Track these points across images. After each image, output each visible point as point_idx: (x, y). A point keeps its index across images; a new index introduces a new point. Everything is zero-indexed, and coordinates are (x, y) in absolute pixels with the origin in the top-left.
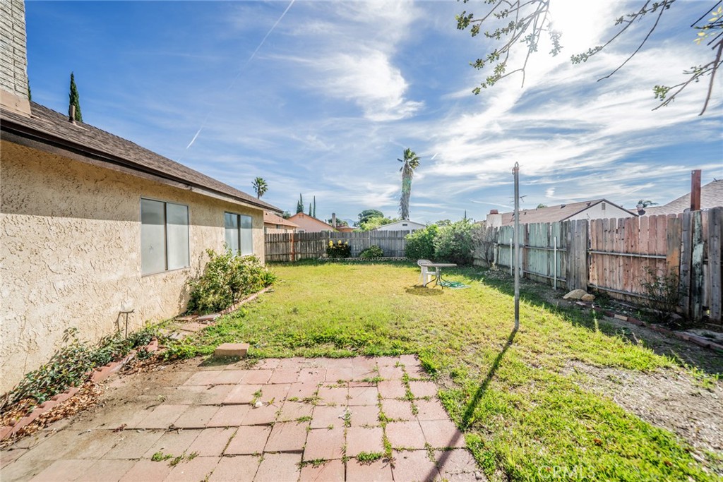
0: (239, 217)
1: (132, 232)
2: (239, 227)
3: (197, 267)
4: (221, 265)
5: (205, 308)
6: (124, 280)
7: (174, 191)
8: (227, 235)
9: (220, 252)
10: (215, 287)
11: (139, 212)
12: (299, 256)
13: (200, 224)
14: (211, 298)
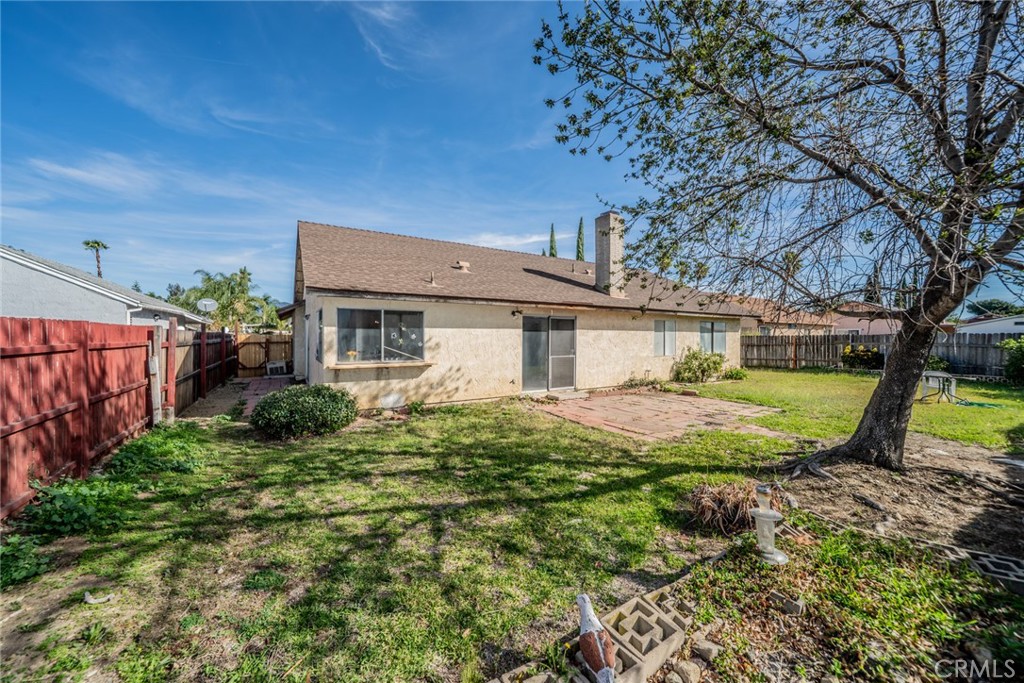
0: (713, 324)
1: (651, 335)
2: (712, 331)
3: (680, 355)
4: (694, 356)
5: (683, 379)
6: (648, 356)
7: (669, 315)
8: (702, 338)
9: (695, 348)
10: (690, 370)
11: (653, 327)
12: (803, 363)
13: (682, 331)
14: (686, 374)
